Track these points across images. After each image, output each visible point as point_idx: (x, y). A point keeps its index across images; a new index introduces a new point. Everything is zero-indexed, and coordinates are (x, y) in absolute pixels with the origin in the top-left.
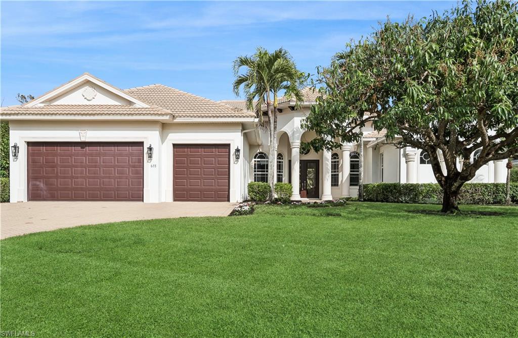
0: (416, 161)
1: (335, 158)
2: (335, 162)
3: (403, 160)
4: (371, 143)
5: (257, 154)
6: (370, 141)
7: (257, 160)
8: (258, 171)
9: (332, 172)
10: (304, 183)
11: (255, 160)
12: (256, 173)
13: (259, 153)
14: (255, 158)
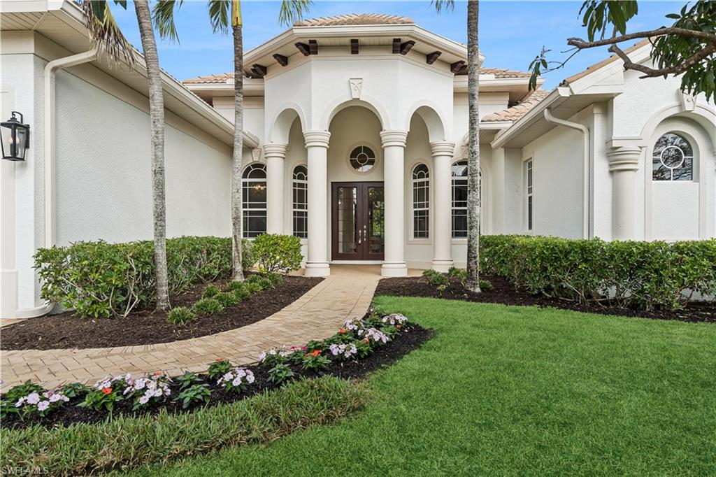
0: (641, 171)
1: (421, 176)
2: (422, 184)
3: (601, 167)
4: (499, 134)
5: (249, 169)
6: (498, 131)
7: (248, 180)
8: (251, 206)
9: (415, 206)
10: (363, 230)
11: (245, 180)
12: (248, 209)
13: (254, 166)
14: (244, 176)
